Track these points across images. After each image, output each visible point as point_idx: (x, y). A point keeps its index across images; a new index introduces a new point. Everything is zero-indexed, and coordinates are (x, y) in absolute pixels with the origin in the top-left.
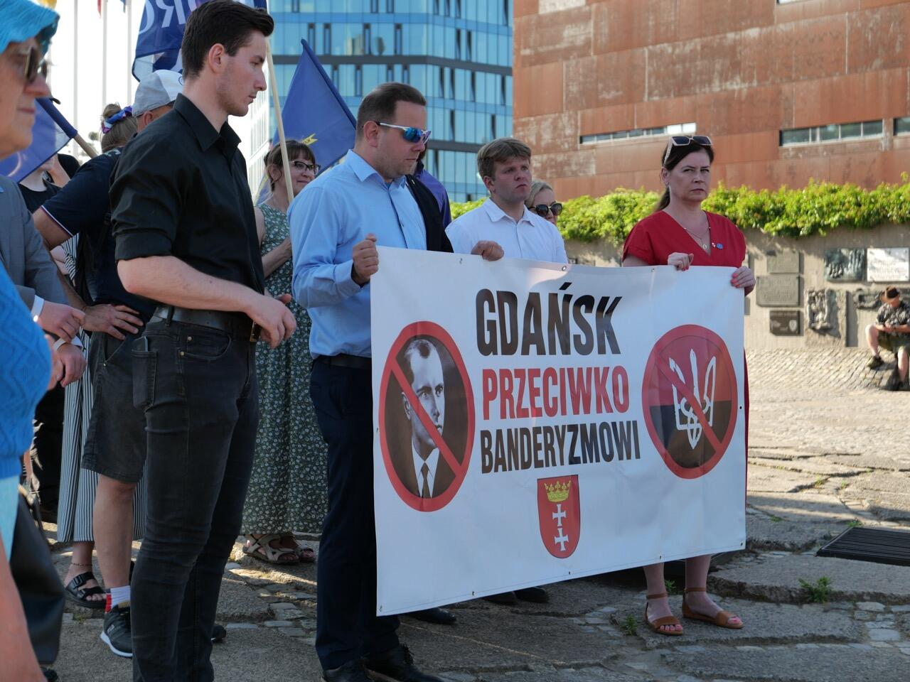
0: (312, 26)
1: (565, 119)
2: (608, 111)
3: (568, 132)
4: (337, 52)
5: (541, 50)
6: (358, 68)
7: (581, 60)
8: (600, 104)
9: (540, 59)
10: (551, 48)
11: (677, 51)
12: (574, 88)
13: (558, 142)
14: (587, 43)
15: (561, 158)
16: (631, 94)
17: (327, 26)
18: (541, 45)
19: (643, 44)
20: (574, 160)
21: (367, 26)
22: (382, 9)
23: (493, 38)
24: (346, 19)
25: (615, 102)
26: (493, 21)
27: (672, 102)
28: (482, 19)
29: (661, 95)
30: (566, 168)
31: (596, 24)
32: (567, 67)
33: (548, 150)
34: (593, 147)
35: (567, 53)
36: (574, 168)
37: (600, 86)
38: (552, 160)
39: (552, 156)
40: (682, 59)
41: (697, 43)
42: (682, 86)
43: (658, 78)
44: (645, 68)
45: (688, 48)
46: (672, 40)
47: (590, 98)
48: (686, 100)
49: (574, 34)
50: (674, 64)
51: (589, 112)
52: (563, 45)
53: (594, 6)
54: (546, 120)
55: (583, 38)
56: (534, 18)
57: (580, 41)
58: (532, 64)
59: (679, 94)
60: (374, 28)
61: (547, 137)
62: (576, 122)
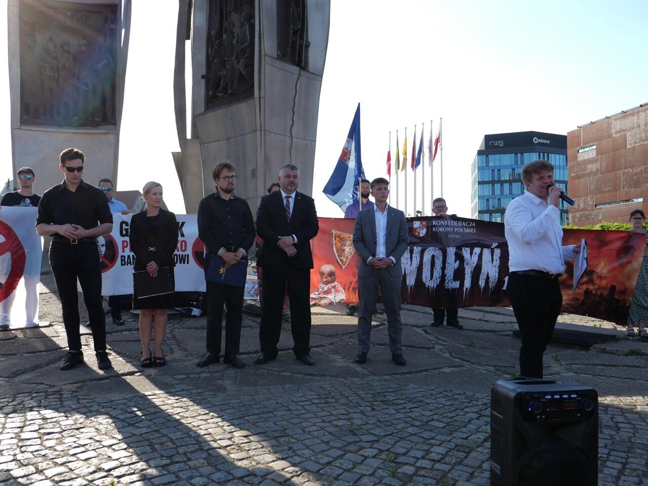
0: (493, 170)
1: (589, 198)
2: (606, 195)
3: (590, 203)
4: (502, 179)
5: (579, 174)
6: (510, 184)
7: (595, 177)
8: (604, 192)
9: (579, 177)
10: (583, 173)
11: (634, 171)
12: (592, 187)
13: (587, 207)
14: (597, 170)
15: (587, 213)
16: (616, 188)
17: (499, 170)
18: (579, 172)
19: (620, 169)
20: (592, 214)
21: (513, 169)
22: (519, 163)
23: (562, 171)
24: (506, 167)
25: (609, 191)
26: (561, 164)
27: (633, 190)
28: (557, 164)
29: (628, 188)
30: (590, 217)
31: (600, 163)
32: (589, 179)
33: (582, 210)
34: (600, 208)
35: (589, 174)
36: (593, 217)
37: (603, 185)
38: (584, 214)
39: (584, 212)
40: (636, 174)
41: (643, 168)
42: (637, 184)
43: (626, 182)
44: (621, 178)
45: (639, 169)
46: (632, 167)
47: (599, 190)
48: (638, 189)
49: (591, 167)
50: (633, 176)
51: (598, 196)
52: (587, 172)
53: (600, 156)
54: (581, 199)
55: (595, 168)
56: (575, 162)
57: (594, 170)
58: (575, 179)
59: (635, 187)
60: (516, 170)
61: (582, 206)
62: (593, 199)
